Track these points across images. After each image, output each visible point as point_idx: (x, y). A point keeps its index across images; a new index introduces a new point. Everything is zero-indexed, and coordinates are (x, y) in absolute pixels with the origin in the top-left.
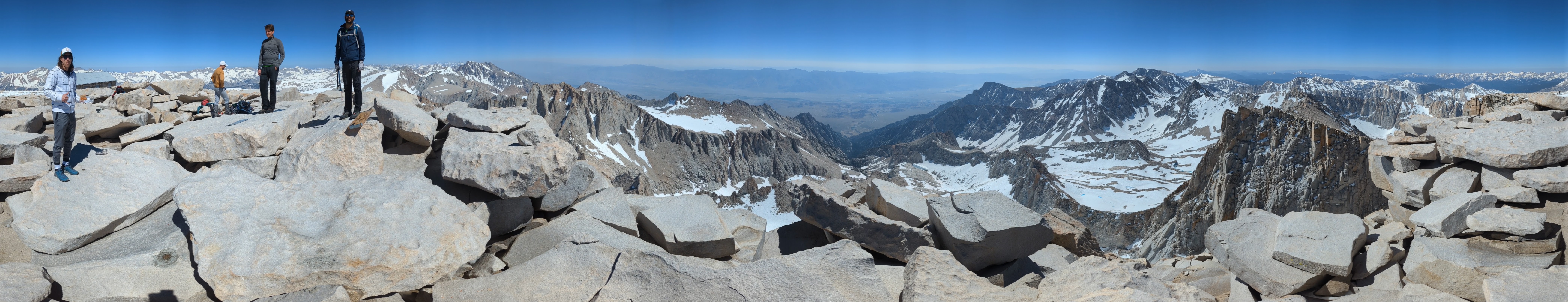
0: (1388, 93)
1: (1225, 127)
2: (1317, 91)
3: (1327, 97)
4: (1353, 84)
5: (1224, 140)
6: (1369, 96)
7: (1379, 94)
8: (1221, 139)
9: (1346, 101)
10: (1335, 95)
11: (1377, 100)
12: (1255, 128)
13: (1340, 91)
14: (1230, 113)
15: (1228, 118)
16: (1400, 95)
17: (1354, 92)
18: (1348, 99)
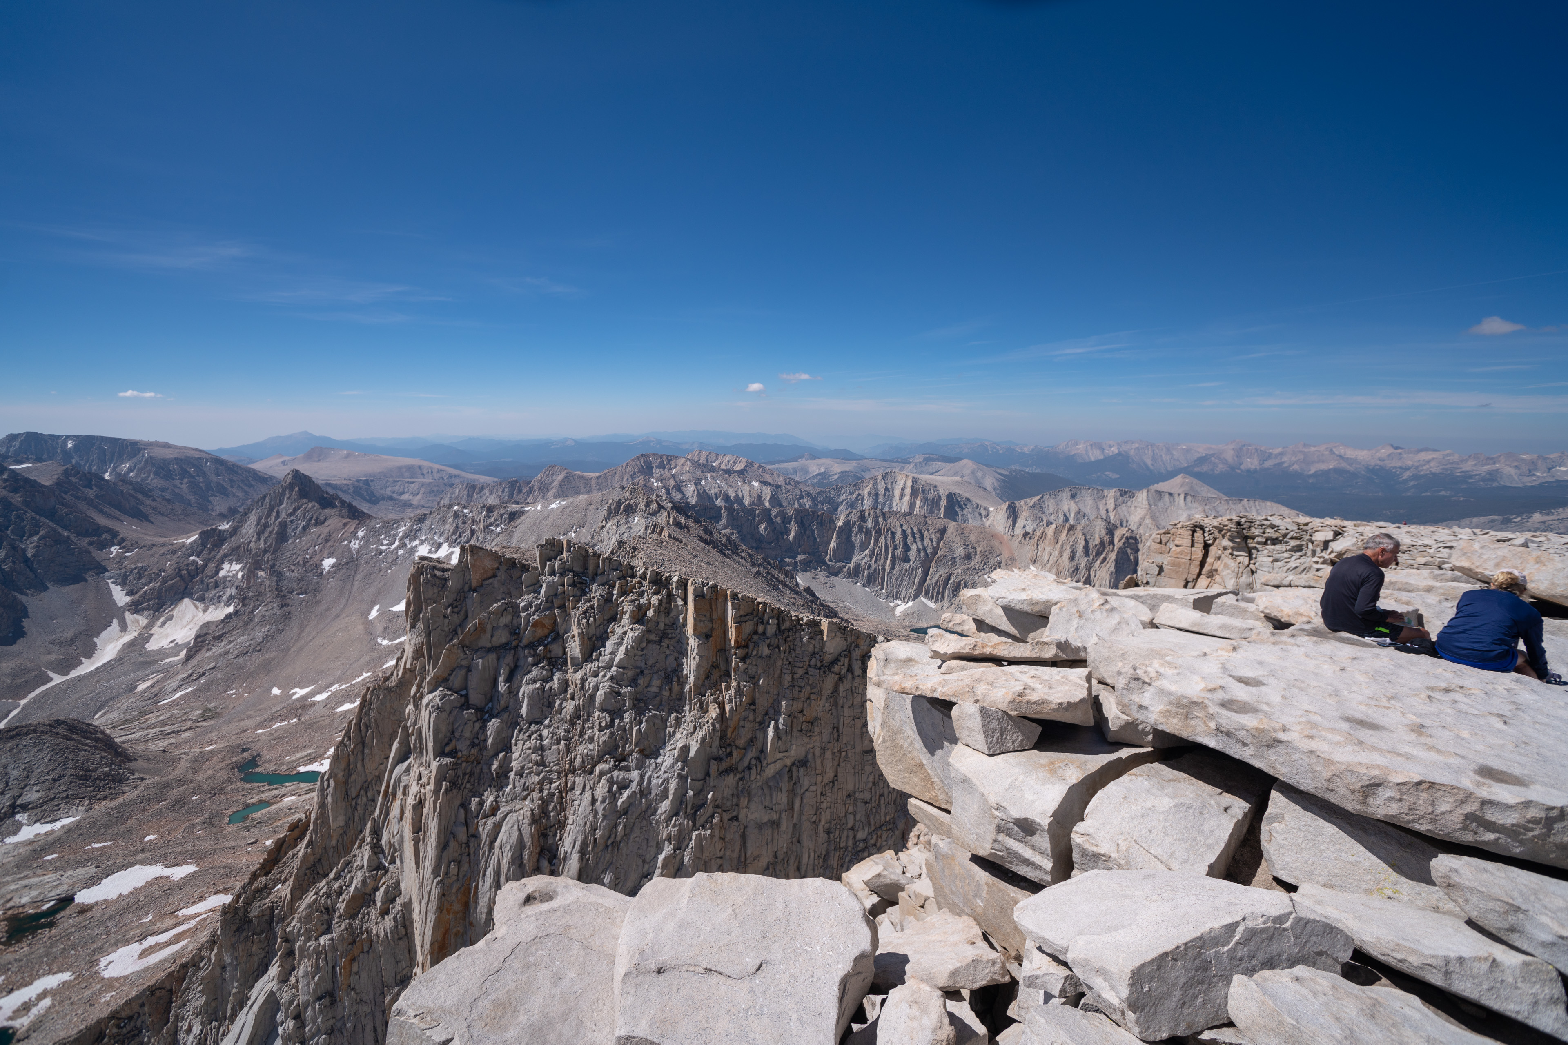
0: (907, 498)
1: (418, 610)
2: (702, 495)
3: (730, 510)
4: (806, 471)
5: (418, 653)
6: (852, 505)
7: (881, 499)
8: (409, 650)
9: (786, 520)
10: (752, 504)
11: (876, 517)
12: (518, 606)
13: (767, 492)
14: (434, 568)
15: (427, 581)
16: (943, 503)
17: (809, 494)
18: (791, 512)
